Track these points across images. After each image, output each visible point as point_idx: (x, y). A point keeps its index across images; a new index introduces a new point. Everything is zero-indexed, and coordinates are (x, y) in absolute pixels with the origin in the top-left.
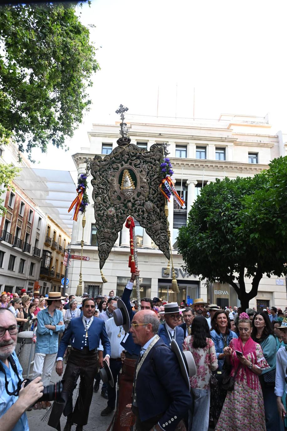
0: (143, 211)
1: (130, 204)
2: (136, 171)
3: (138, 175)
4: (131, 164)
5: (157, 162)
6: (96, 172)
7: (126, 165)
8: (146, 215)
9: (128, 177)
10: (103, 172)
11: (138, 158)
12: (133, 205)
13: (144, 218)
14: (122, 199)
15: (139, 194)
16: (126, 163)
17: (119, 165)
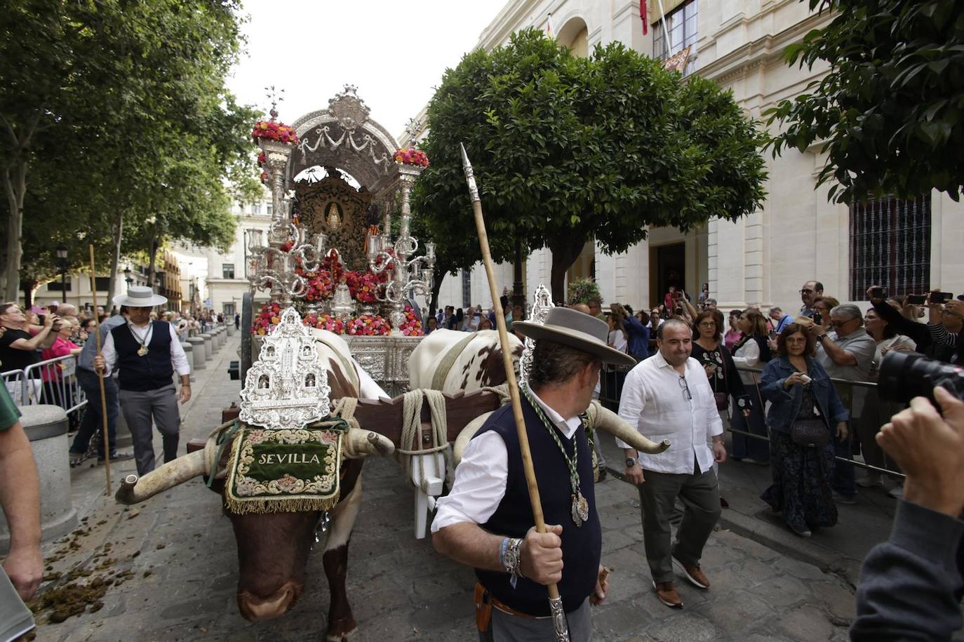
0: (346, 247)
1: (334, 238)
2: (343, 207)
3: (345, 212)
4: (339, 198)
5: (364, 205)
6: (301, 196)
7: (334, 199)
8: (348, 251)
9: (334, 210)
10: (309, 198)
11: (347, 195)
12: (338, 239)
13: (346, 253)
14: (327, 231)
15: (344, 231)
16: (334, 196)
17: (327, 196)
